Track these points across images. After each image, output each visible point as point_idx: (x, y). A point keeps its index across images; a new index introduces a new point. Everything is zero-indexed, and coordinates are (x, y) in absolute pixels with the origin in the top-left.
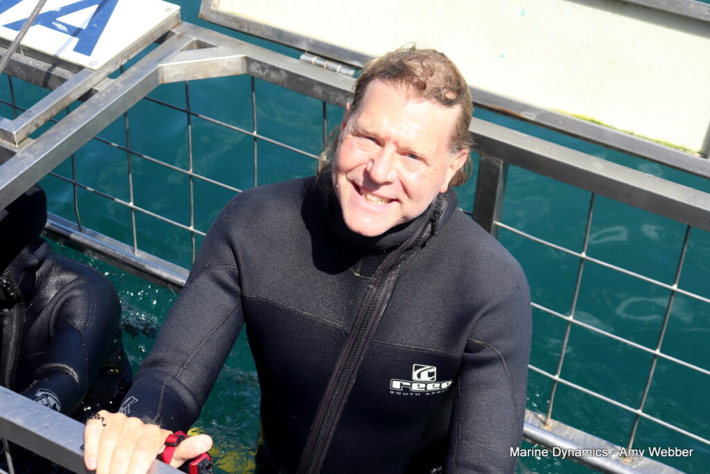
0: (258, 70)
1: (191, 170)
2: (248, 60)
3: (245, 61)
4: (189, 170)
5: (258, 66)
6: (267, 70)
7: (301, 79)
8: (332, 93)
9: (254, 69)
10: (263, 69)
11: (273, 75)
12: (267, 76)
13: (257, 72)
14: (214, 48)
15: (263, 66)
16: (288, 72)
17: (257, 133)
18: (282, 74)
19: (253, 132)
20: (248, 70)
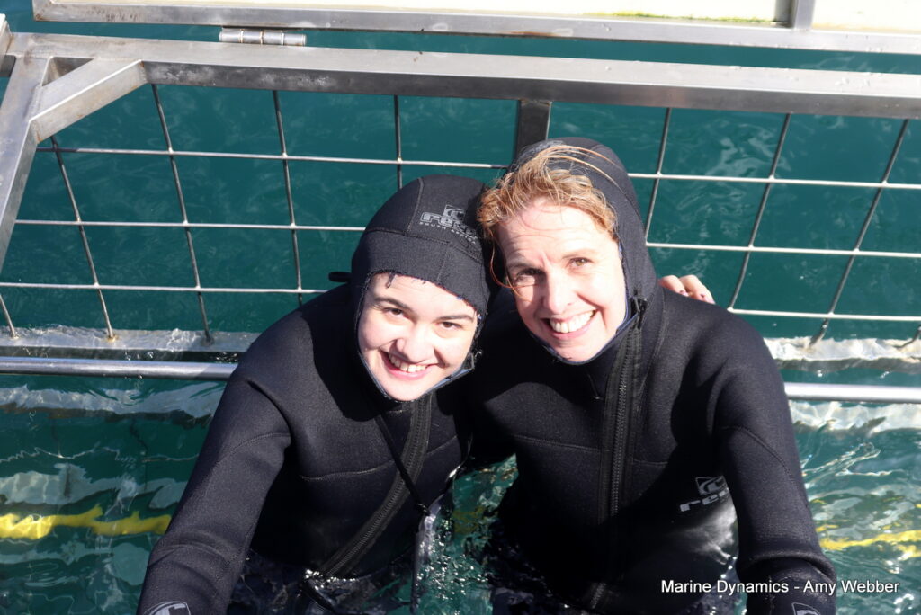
0: (166, 74)
1: (79, 219)
2: (146, 66)
3: (142, 68)
4: (76, 220)
5: (165, 69)
6: (181, 72)
7: (239, 71)
8: (290, 78)
9: (158, 74)
10: (174, 72)
11: (192, 76)
12: (181, 79)
13: (165, 77)
14: (90, 63)
15: (173, 68)
16: (213, 67)
17: (174, 150)
18: (206, 73)
19: (168, 150)
20: (148, 77)
